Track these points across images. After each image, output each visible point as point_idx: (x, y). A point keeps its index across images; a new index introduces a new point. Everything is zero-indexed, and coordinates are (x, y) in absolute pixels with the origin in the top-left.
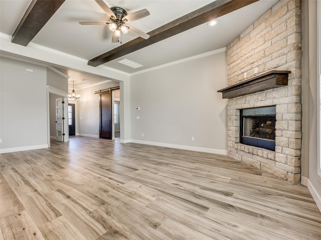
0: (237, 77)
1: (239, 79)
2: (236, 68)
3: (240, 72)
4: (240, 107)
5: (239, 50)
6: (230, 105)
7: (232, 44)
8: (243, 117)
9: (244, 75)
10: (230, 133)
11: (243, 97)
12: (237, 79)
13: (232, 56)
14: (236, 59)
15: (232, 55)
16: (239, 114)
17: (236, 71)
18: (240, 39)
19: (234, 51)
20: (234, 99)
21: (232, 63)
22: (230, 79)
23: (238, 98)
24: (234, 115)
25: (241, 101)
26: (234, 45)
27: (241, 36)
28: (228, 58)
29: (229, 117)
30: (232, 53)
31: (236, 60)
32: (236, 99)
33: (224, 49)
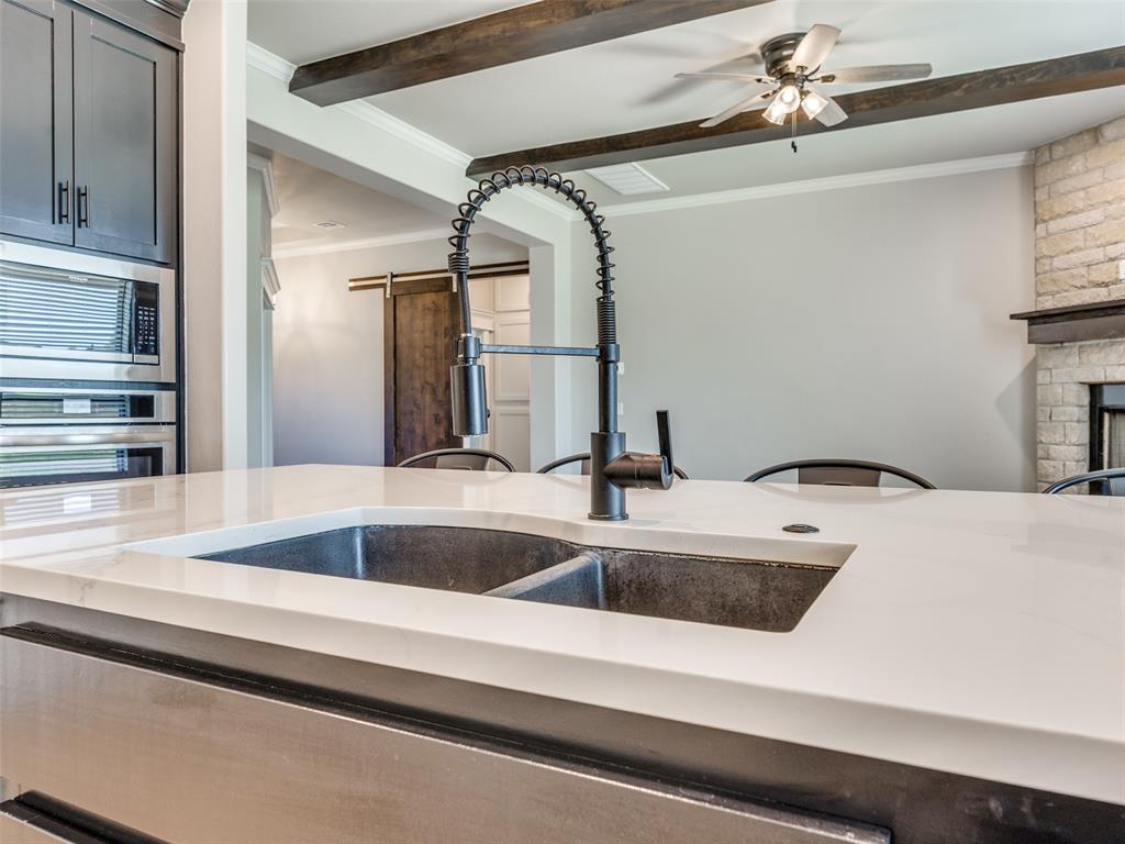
0: (1083, 271)
1: (1091, 279)
2: (1080, 235)
3: (1099, 255)
4: (1098, 376)
5: (1096, 176)
6: (1050, 366)
7: (1059, 151)
8: (1103, 410)
9: (1117, 267)
10: (1051, 470)
11: (1112, 344)
12: (1083, 276)
13: (1062, 191)
14: (1080, 205)
15: (1061, 187)
16: (1086, 400)
17: (1080, 249)
18: (1101, 141)
19: (1070, 176)
20: (1072, 347)
21: (1059, 216)
22: (1051, 271)
23: (1090, 346)
24: (1069, 405)
25: (1102, 354)
26: (1071, 156)
27: (1109, 132)
28: (1041, 195)
29: (1048, 410)
30: (1059, 180)
31: (1082, 211)
32: (1080, 347)
33: (1017, 159)
